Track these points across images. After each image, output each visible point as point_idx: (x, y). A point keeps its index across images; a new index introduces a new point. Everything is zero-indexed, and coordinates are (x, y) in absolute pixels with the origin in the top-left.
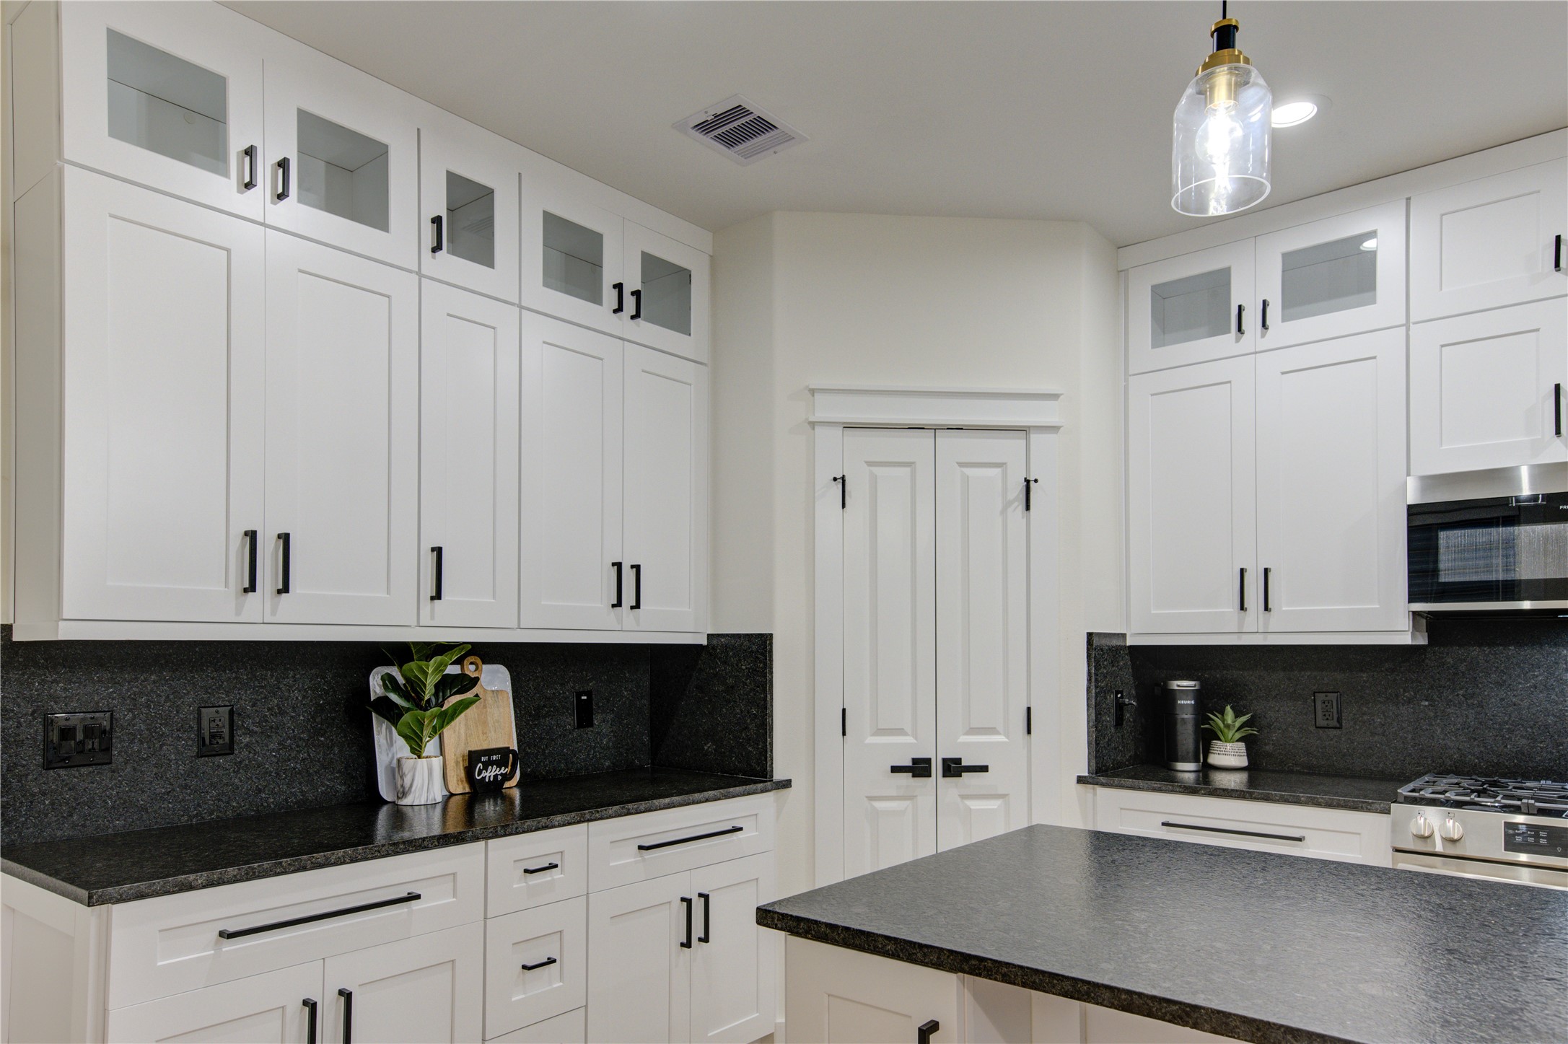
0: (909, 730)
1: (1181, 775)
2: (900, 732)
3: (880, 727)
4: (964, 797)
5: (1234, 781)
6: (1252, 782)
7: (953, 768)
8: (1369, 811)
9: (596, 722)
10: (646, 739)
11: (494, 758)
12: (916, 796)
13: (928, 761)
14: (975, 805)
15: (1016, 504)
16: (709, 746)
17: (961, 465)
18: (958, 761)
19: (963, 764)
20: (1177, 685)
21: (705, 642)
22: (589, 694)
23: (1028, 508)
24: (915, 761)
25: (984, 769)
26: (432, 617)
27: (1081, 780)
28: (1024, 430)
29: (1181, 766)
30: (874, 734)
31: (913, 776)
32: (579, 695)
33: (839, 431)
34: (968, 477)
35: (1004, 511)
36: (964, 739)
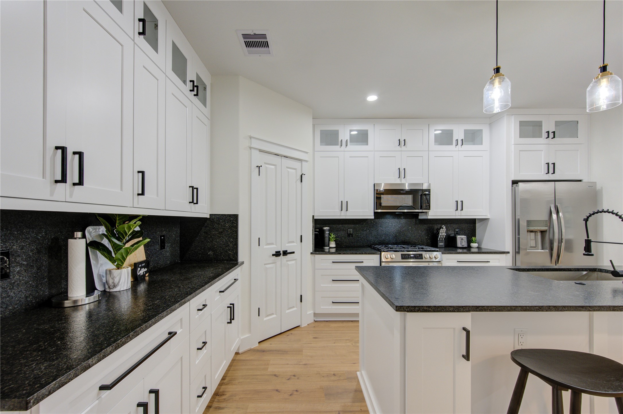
0: (274, 243)
1: (325, 250)
2: (272, 244)
3: (268, 243)
4: (287, 261)
5: (333, 250)
6: (336, 251)
7: (285, 253)
8: (376, 254)
9: (166, 247)
10: (179, 252)
11: (143, 265)
12: (276, 262)
13: (280, 252)
14: (290, 263)
15: (299, 180)
16: (210, 253)
17: (287, 168)
18: (287, 251)
19: (288, 252)
20: (325, 228)
21: (209, 217)
22: (164, 236)
23: (301, 181)
24: (276, 252)
25: (293, 253)
26: (138, 204)
27: (311, 253)
28: (300, 160)
29: (326, 248)
30: (266, 245)
31: (276, 256)
32: (161, 237)
33: (258, 152)
34: (289, 171)
35: (296, 182)
36: (287, 245)
